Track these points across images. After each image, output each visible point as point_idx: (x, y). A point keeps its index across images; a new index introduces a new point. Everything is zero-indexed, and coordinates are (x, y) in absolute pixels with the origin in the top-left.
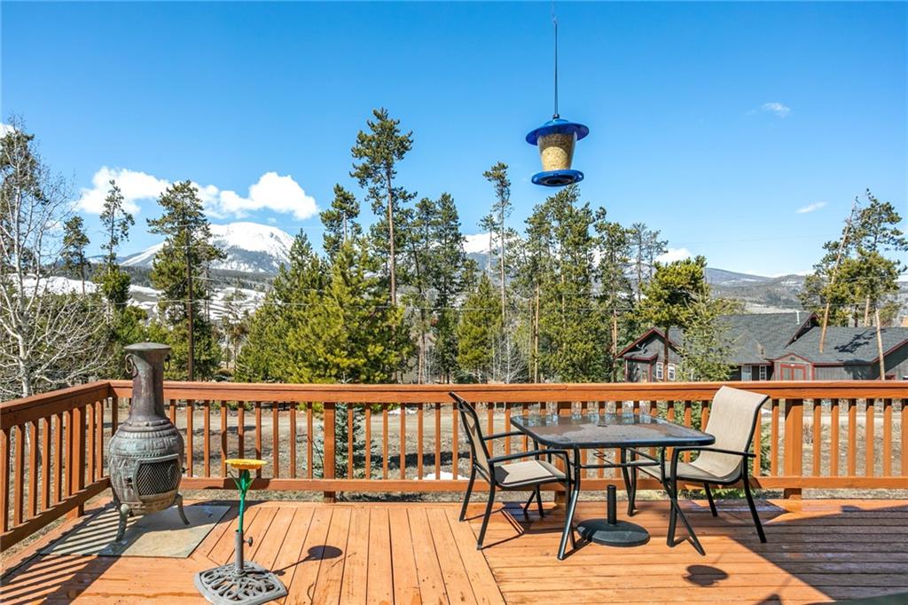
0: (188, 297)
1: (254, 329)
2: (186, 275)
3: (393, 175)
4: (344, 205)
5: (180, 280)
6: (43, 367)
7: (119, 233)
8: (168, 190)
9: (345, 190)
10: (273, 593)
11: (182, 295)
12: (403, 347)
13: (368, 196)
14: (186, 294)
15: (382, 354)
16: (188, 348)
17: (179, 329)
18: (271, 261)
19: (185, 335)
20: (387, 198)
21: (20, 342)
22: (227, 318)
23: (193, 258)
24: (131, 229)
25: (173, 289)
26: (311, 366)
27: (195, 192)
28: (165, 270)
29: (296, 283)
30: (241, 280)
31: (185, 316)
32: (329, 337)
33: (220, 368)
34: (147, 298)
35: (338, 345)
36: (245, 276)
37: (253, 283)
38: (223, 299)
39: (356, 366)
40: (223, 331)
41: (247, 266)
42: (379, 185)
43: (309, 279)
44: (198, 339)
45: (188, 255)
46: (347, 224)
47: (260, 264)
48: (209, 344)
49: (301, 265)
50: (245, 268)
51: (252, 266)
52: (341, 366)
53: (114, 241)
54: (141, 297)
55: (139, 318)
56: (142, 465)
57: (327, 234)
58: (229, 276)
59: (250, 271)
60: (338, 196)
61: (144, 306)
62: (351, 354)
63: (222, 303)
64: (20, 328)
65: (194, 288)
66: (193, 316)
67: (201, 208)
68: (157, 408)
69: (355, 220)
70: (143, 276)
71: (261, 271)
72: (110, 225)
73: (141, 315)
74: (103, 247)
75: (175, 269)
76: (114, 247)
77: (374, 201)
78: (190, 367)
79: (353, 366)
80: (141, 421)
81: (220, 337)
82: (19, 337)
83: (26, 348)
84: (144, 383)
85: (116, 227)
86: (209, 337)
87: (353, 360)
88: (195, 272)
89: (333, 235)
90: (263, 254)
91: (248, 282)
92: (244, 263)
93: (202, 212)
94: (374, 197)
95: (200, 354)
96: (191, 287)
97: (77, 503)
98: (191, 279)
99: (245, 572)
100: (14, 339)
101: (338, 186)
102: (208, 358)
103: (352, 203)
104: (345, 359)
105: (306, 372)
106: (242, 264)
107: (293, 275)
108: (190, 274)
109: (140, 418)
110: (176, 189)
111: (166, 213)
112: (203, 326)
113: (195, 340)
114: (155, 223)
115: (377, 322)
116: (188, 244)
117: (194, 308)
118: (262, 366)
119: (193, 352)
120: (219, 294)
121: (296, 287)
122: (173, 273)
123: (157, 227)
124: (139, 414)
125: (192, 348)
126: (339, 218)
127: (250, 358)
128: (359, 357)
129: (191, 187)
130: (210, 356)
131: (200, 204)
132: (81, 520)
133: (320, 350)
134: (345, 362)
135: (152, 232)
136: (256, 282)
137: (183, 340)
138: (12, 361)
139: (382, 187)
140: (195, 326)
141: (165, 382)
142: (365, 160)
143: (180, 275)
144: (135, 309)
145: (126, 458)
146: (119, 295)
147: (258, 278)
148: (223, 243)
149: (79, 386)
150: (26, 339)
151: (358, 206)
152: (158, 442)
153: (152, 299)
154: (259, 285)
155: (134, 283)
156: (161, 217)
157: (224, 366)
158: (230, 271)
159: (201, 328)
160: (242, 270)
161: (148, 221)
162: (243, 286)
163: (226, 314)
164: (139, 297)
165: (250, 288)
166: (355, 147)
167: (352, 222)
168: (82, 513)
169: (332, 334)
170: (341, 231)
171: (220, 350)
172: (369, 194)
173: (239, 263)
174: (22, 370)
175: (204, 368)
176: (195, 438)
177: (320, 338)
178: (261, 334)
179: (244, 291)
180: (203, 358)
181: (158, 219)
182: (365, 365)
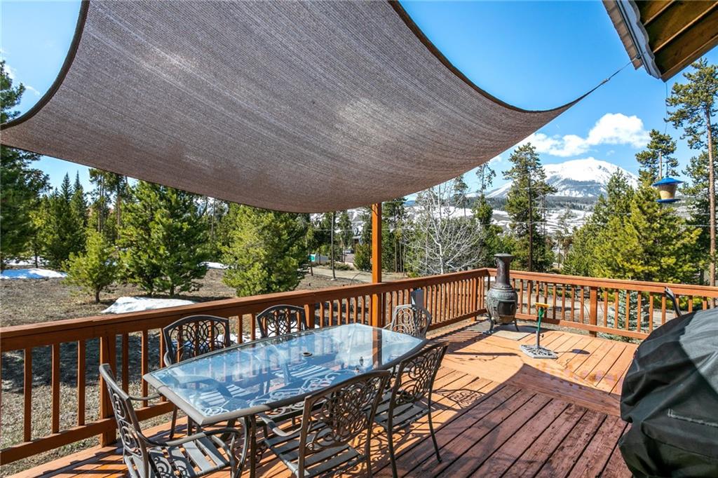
0: (529, 220)
1: (577, 240)
2: (528, 206)
3: (713, 114)
4: (659, 146)
5: (523, 209)
6: (451, 260)
7: (487, 182)
8: (515, 151)
9: (661, 133)
10: (550, 356)
11: (525, 219)
12: (700, 260)
13: (684, 135)
14: (528, 218)
15: (675, 264)
16: (529, 253)
17: (523, 240)
18: (599, 187)
19: (527, 245)
20: (706, 134)
21: (440, 248)
22: (559, 232)
23: (533, 194)
24: (494, 179)
25: (519, 215)
26: (613, 269)
27: (533, 150)
28: (514, 203)
29: (613, 208)
30: (572, 204)
31: (527, 232)
32: (626, 251)
33: (552, 267)
34: (503, 220)
35: (635, 256)
36: (576, 200)
37: (583, 205)
38: (558, 218)
39: (651, 272)
40: (557, 241)
41: (577, 192)
42: (696, 124)
43: (624, 205)
44: (536, 247)
45: (530, 193)
46: (662, 160)
47: (589, 190)
48: (544, 251)
49: (618, 195)
50: (575, 194)
51: (582, 192)
52: (636, 271)
53: (484, 187)
54: (499, 218)
55: (497, 232)
56: (500, 302)
57: (643, 169)
58: (562, 201)
59: (580, 196)
60: (654, 139)
61: (500, 224)
62: (647, 263)
63: (557, 221)
64: (440, 240)
65: (533, 214)
66: (532, 232)
67: (538, 160)
68: (506, 280)
69: (671, 156)
70: (500, 203)
71: (590, 195)
72: (482, 178)
73: (499, 230)
74: (477, 192)
75: (521, 203)
76: (484, 191)
77: (690, 138)
78: (530, 265)
79: (647, 271)
80: (500, 285)
81: (552, 245)
82: (440, 245)
83: (443, 250)
84: (501, 270)
85: (485, 179)
86: (544, 246)
87: (646, 268)
88: (534, 204)
89: (648, 170)
90: (593, 182)
91: (579, 205)
92: (575, 190)
93: (539, 162)
94: (690, 135)
95: (537, 257)
96: (531, 214)
97: (474, 315)
98: (531, 209)
99: (539, 348)
100: (437, 246)
101: (653, 131)
102: (543, 260)
103: (668, 143)
104: (640, 267)
105: (609, 273)
106: (573, 192)
107: (611, 203)
108: (531, 205)
109: (500, 284)
110: (521, 150)
111: (514, 166)
112: (539, 239)
113: (533, 248)
114: (508, 173)
115: (672, 240)
116: (530, 186)
117: (533, 227)
118: (583, 267)
119: (532, 257)
120: (554, 214)
121: (613, 211)
122: (519, 205)
123: (508, 176)
124: (499, 282)
125: (531, 253)
126: (654, 156)
127: (574, 261)
128: (653, 266)
129: (531, 146)
130: (543, 258)
131: (537, 157)
132: (476, 322)
133: (619, 259)
134: (640, 269)
135: (506, 179)
136: (585, 205)
137: (526, 248)
138: (436, 256)
139: (700, 125)
140: (534, 239)
141: (510, 271)
142: (680, 107)
143: (524, 206)
144: (495, 226)
145: (494, 299)
146: (486, 218)
147: (586, 201)
148: (558, 177)
149: (463, 271)
150: (443, 246)
151: (674, 144)
152: (507, 294)
153: (506, 219)
154: (588, 207)
155: (495, 208)
156: (511, 169)
157: (556, 266)
158: (563, 197)
159: (538, 241)
160: (574, 196)
161: (503, 173)
162: (574, 207)
163: (559, 229)
164: (497, 217)
165: (580, 209)
166: (670, 97)
167: (668, 158)
168: (476, 320)
169: (629, 248)
170: (656, 166)
171: (553, 255)
172: (686, 133)
173: (570, 191)
174: (441, 261)
175: (540, 266)
176: (531, 309)
177: (619, 251)
178: (584, 245)
179: (574, 211)
180: (539, 260)
181: (509, 171)
182: (658, 271)
